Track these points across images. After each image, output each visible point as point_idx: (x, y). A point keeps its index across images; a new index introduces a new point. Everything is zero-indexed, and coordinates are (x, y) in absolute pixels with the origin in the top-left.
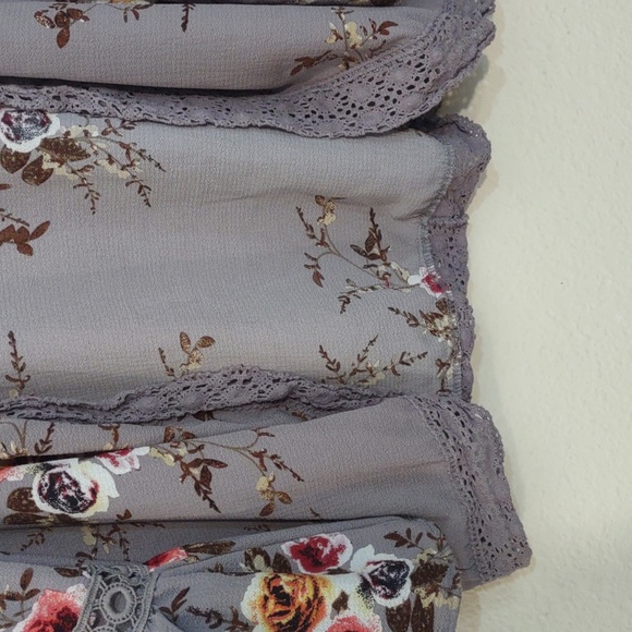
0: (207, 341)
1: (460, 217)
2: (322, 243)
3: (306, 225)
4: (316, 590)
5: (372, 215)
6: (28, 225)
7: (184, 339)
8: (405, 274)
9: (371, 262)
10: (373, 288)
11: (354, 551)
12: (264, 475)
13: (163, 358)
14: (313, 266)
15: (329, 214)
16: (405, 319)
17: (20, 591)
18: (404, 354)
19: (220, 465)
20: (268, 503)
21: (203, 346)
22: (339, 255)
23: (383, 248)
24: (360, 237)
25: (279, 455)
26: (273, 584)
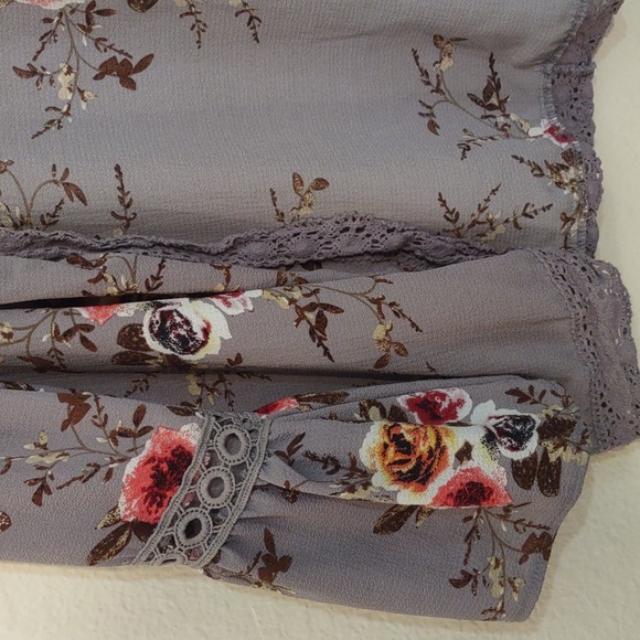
0: (321, 184)
1: (587, 64)
2: (438, 90)
3: (421, 70)
4: (439, 439)
5: (492, 61)
6: (131, 57)
7: (297, 180)
8: (526, 126)
9: (488, 113)
10: (492, 138)
11: (474, 406)
12: (381, 323)
13: (274, 200)
14: (428, 115)
15: (446, 58)
16: (529, 168)
17: (133, 427)
18: (527, 205)
19: (336, 310)
20: (383, 354)
21: (317, 189)
22: (456, 104)
23: (502, 97)
24: (478, 86)
25: (398, 302)
26: (392, 433)
